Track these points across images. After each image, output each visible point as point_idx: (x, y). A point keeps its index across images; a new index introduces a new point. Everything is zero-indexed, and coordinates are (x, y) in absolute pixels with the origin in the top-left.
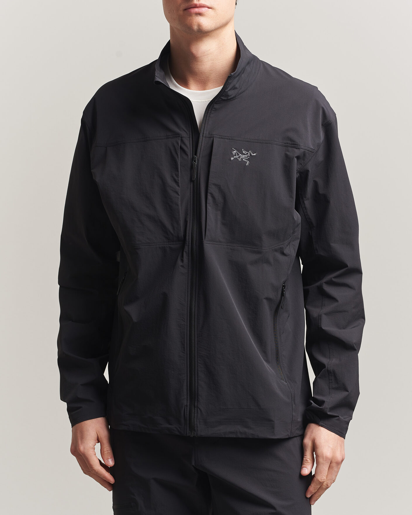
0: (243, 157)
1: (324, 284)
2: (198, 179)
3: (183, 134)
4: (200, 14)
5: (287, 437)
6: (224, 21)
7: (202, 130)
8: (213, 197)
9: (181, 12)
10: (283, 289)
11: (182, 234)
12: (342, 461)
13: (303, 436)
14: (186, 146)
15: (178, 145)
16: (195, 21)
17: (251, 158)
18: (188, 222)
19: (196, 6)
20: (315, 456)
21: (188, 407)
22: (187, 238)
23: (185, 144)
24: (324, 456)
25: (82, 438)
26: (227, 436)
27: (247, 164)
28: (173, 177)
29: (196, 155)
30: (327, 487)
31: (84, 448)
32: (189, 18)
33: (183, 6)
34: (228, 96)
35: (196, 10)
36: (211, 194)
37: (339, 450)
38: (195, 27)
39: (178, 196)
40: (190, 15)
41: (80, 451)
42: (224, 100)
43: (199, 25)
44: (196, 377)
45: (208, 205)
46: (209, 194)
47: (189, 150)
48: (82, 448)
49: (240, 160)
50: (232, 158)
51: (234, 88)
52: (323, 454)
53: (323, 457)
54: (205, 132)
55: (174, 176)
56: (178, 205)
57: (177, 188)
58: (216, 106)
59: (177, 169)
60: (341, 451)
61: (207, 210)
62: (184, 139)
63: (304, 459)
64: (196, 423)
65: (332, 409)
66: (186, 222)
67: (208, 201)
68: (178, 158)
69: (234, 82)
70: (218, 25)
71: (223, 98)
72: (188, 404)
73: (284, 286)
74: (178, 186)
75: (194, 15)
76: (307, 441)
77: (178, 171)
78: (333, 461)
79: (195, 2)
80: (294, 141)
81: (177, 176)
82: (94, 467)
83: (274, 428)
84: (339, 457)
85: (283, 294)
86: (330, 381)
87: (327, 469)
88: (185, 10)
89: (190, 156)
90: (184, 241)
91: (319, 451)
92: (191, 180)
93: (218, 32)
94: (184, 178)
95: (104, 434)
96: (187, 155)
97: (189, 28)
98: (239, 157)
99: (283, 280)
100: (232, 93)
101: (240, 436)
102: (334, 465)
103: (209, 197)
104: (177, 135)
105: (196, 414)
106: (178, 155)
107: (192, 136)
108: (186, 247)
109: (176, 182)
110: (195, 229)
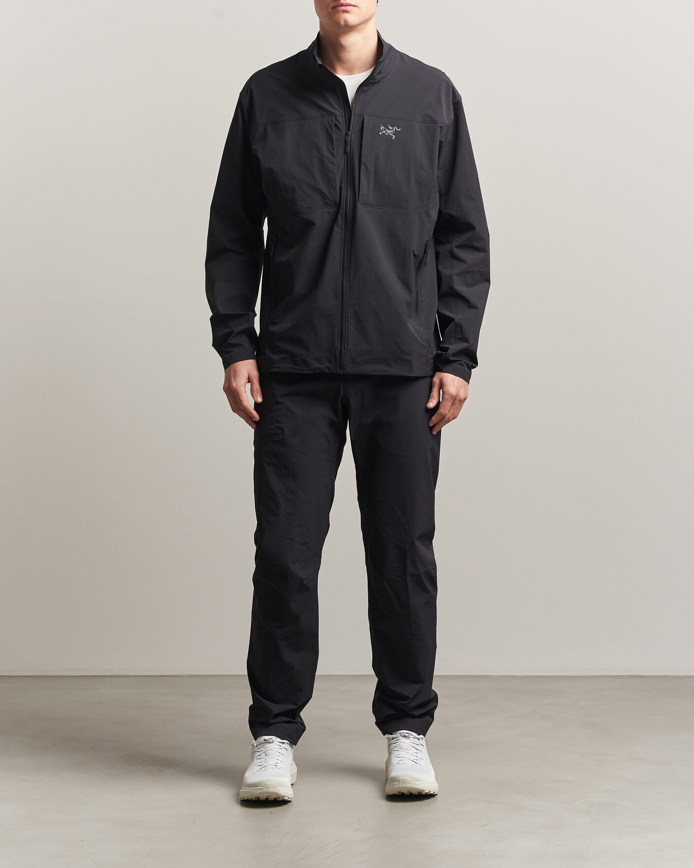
0: (390, 132)
1: (454, 248)
2: (352, 152)
3: (337, 113)
4: (346, 12)
5: (423, 376)
6: (367, 17)
7: (354, 109)
8: (366, 167)
9: (330, 10)
10: (425, 248)
11: (338, 199)
12: (465, 399)
13: (433, 376)
14: (340, 124)
15: (333, 122)
16: (342, 17)
17: (396, 133)
18: (343, 188)
19: (342, 5)
20: (441, 392)
21: (339, 349)
22: (342, 202)
23: (339, 122)
24: (450, 393)
25: (235, 376)
26: (372, 374)
27: (393, 138)
28: (329, 150)
29: (349, 130)
30: (449, 421)
31: (237, 385)
32: (337, 15)
33: (332, 4)
34: (375, 79)
35: (343, 8)
36: (364, 164)
37: (463, 389)
38: (342, 23)
39: (334, 166)
40: (338, 12)
41: (233, 388)
42: (372, 83)
43: (346, 21)
44: (347, 322)
45: (361, 173)
46: (362, 164)
47: (343, 126)
48: (234, 385)
49: (386, 134)
50: (380, 133)
51: (380, 73)
52: (448, 391)
53: (448, 394)
54: (356, 112)
55: (331, 149)
56: (334, 174)
57: (334, 159)
58: (365, 88)
59: (332, 143)
60: (464, 391)
61: (361, 178)
62: (337, 117)
63: (431, 394)
64: (345, 362)
65: (454, 355)
66: (341, 188)
67: (361, 171)
68: (333, 133)
69: (381, 67)
70: (362, 20)
71: (371, 81)
72: (339, 346)
73: (427, 245)
74: (335, 158)
75: (341, 12)
76: (436, 380)
77: (333, 145)
78: (457, 398)
79: (342, 1)
80: (432, 118)
81: (333, 149)
82: (243, 402)
83: (412, 367)
84: (462, 396)
85: (425, 252)
86: (457, 332)
87: (450, 405)
88: (334, 8)
89: (344, 132)
90: (339, 205)
91: (446, 388)
92: (345, 153)
93: (362, 26)
94: (339, 150)
95: (255, 374)
96: (341, 131)
97: (337, 23)
98: (386, 132)
99: (426, 240)
100: (378, 77)
101: (383, 374)
102: (457, 402)
103: (363, 167)
104: (332, 114)
105: (345, 355)
106: (333, 131)
107: (345, 115)
108: (341, 210)
109: (332, 154)
110: (349, 194)
